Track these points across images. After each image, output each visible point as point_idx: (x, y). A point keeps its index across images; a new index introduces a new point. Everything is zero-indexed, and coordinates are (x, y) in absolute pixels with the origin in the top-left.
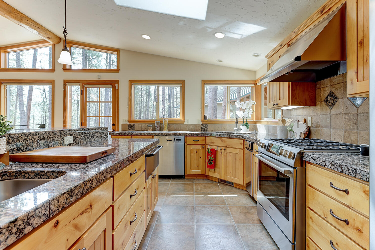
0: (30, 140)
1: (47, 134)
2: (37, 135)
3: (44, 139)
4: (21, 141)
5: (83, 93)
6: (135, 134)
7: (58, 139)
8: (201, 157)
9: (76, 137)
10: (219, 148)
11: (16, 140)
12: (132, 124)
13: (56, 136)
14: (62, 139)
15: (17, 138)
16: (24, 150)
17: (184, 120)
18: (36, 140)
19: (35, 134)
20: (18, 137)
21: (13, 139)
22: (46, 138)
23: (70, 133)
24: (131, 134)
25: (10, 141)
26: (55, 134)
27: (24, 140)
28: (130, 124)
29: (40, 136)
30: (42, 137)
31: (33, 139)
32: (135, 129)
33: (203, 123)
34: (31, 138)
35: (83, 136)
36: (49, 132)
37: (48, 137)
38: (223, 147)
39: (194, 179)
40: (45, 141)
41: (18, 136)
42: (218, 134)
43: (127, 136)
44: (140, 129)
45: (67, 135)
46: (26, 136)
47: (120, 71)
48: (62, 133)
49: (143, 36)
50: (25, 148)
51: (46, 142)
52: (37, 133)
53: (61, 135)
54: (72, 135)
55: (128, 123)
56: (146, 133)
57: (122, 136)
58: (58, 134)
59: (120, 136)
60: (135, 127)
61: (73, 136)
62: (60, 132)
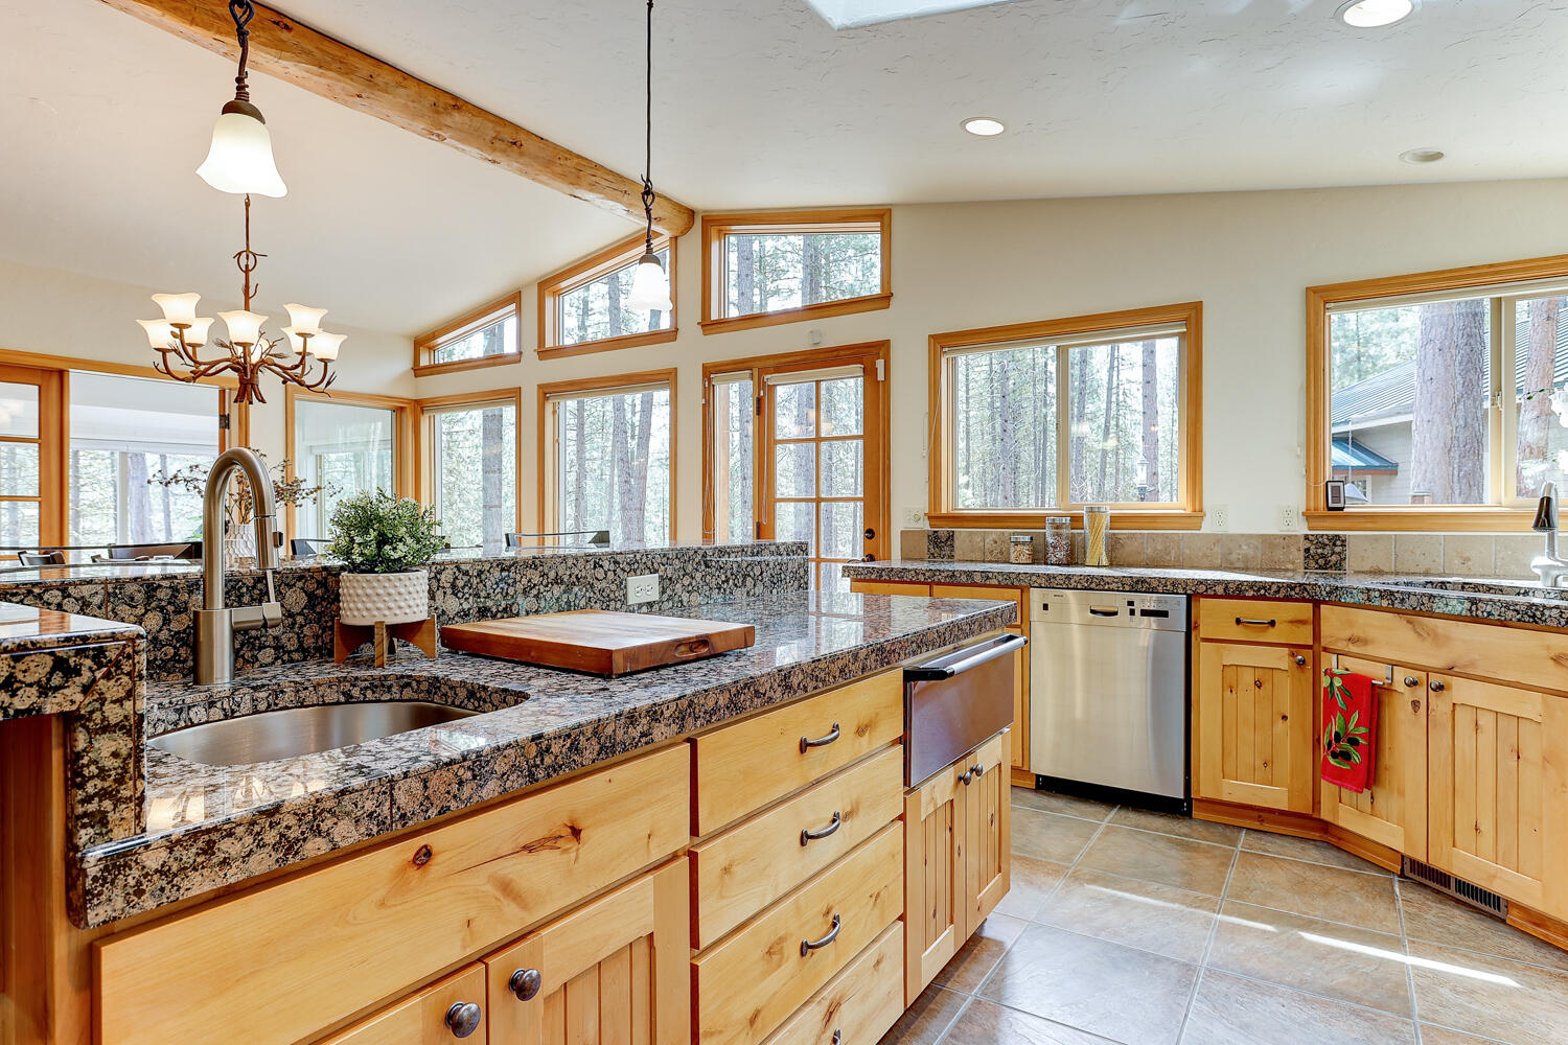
0: (515, 582)
1: (570, 564)
2: (536, 568)
3: (558, 581)
4: (488, 584)
5: (763, 406)
6: (946, 574)
7: (604, 584)
8: (1284, 718)
9: (670, 579)
10: (1400, 675)
11: (475, 581)
12: (943, 530)
13: (600, 573)
14: (621, 583)
15: (479, 575)
16: (499, 615)
17: (1198, 514)
18: (535, 585)
19: (530, 562)
20: (480, 573)
21: (466, 578)
22: (566, 579)
23: (649, 564)
24: (927, 574)
25: (460, 583)
26: (595, 567)
27: (497, 583)
28: (935, 532)
29: (546, 571)
30: (552, 575)
31: (524, 581)
32: (958, 553)
33: (1313, 524)
34: (518, 578)
35: (698, 575)
36: (576, 558)
37: (573, 576)
38: (1427, 670)
39: (1248, 829)
40: (563, 587)
41: (479, 567)
42: (1392, 593)
43: (911, 582)
44: (979, 556)
45: (638, 572)
46: (503, 570)
47: (893, 301)
48: (619, 563)
49: (972, 127)
50: (500, 609)
51: (565, 592)
52: (537, 561)
53: (614, 571)
54: (656, 571)
55: (925, 526)
56: (990, 575)
57: (889, 582)
58: (606, 564)
59: (885, 581)
60: (957, 543)
61: (661, 574)
62: (612, 560)
